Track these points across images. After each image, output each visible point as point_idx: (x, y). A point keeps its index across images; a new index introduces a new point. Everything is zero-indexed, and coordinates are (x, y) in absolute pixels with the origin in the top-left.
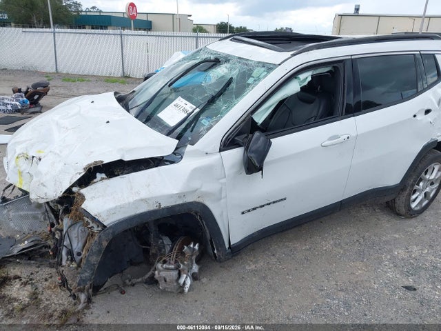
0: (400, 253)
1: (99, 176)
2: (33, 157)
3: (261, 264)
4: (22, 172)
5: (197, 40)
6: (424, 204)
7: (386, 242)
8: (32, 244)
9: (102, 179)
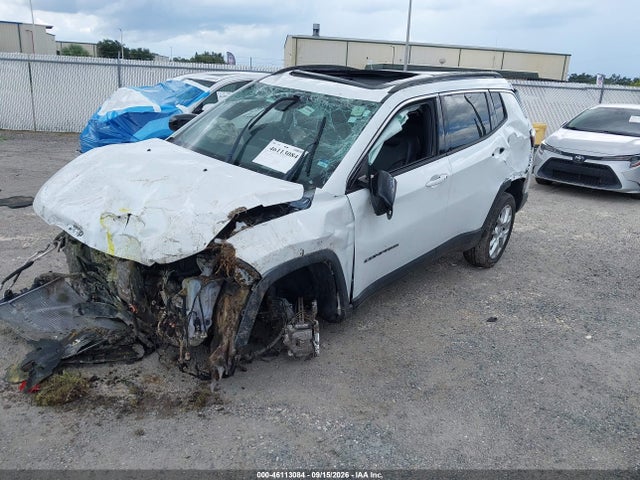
0: (493, 297)
1: (239, 225)
2: (129, 215)
3: (370, 325)
4: (112, 236)
5: (119, 70)
6: (499, 251)
7: (478, 291)
8: (87, 342)
9: (243, 228)
